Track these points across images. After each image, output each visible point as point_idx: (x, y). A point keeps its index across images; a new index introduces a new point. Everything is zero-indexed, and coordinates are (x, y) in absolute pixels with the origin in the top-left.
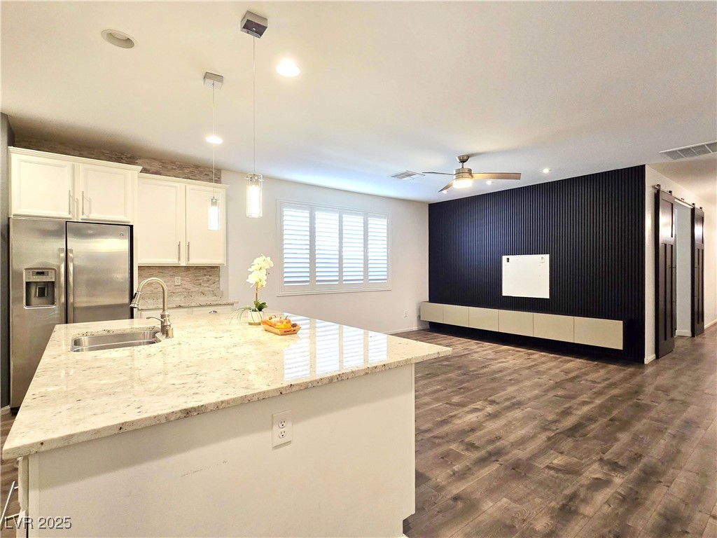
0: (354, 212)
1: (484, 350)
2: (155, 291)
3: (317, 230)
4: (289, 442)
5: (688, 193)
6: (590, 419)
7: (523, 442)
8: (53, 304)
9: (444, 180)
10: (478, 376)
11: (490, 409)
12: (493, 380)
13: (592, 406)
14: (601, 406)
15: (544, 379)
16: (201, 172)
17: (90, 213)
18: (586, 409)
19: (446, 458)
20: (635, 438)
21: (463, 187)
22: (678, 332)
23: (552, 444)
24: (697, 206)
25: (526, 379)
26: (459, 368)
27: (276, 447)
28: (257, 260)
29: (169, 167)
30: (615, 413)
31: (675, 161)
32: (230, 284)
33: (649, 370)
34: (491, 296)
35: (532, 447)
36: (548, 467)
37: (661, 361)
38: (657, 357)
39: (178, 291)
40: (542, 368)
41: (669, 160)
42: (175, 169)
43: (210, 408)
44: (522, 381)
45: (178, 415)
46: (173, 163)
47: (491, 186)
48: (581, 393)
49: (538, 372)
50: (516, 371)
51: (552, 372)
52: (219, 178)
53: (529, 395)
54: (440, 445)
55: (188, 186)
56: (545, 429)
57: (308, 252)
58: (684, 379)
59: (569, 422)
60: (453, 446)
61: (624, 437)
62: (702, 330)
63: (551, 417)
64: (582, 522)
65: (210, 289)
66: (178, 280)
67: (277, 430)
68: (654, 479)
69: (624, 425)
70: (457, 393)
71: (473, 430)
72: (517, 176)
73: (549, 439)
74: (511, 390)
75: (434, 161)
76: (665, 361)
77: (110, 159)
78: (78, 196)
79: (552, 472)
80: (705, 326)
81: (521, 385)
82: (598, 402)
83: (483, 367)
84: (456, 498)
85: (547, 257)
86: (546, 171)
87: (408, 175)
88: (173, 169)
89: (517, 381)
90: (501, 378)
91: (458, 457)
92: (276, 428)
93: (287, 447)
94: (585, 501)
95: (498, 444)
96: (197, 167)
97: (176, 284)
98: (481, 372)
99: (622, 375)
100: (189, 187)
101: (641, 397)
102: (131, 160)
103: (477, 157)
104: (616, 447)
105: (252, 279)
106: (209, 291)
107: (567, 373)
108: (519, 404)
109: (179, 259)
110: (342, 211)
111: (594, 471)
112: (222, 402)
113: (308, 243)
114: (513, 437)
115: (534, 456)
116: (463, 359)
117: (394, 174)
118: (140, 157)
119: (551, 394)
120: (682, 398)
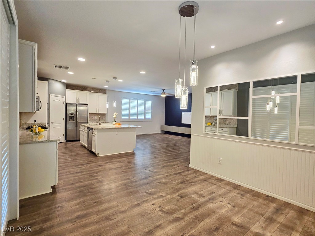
0: (143, 100)
2: (91, 119)
3: (131, 104)
8: (74, 120)
16: (102, 91)
17: (80, 102)
28: (115, 113)
32: (108, 118)
34: (179, 124)
52: (106, 93)
57: (128, 110)
65: (103, 119)
67: (117, 133)
78: (78, 98)
96: (101, 89)
97: (95, 118)
100: (99, 95)
105: (114, 117)
109: (97, 112)
110: (138, 99)
117: (150, 91)
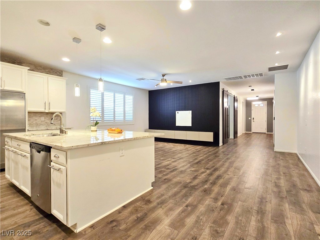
0: (119, 92)
1: (170, 145)
2: (32, 123)
3: (104, 99)
4: (123, 156)
5: (233, 92)
6: (202, 160)
7: (183, 166)
9: (157, 82)
10: (168, 152)
11: (173, 160)
12: (174, 153)
13: (203, 157)
14: (205, 157)
15: (190, 152)
16: (54, 72)
17: (4, 87)
18: (201, 158)
19: (161, 172)
20: (214, 163)
21: (163, 85)
22: (230, 138)
23: (191, 166)
24: (235, 96)
25: (184, 152)
26: (162, 150)
27: (121, 156)
29: (39, 68)
30: (209, 158)
31: (228, 81)
33: (220, 148)
34: (172, 126)
35: (186, 167)
36: (190, 171)
37: (224, 145)
38: (223, 144)
39: (42, 123)
40: (189, 149)
41: (225, 81)
42: (41, 69)
43: (107, 143)
44: (183, 153)
45: (100, 143)
46: (41, 66)
47: (172, 85)
48: (201, 154)
49: (188, 150)
50: (181, 150)
51: (192, 150)
52: (62, 75)
53: (185, 156)
54: (158, 169)
55: (49, 78)
56: (189, 163)
57: (101, 108)
58: (229, 149)
59: (197, 161)
60: (163, 169)
61: (211, 163)
62: (237, 137)
63: (191, 160)
64: (198, 180)
65: (58, 123)
66: (43, 119)
67: (121, 152)
68: (220, 178)
69: (211, 160)
70: (162, 157)
71: (168, 165)
72: (181, 83)
73: (191, 165)
74: (179, 155)
75: (153, 75)
76: (225, 145)
77: (9, 62)
79: (191, 172)
80: (238, 136)
81: (182, 154)
82: (205, 156)
83: (170, 150)
84: (165, 179)
85: (191, 111)
86: (190, 81)
87: (143, 79)
88: (40, 69)
89: (181, 153)
90: (176, 152)
91: (164, 171)
92: (121, 151)
93: (123, 157)
94: (199, 176)
95: (176, 168)
96: (52, 69)
97: (42, 120)
98: (169, 151)
99: (213, 149)
101: (217, 154)
102: (20, 64)
103: (168, 75)
104: (209, 165)
106: (57, 123)
107: (197, 150)
108: (182, 158)
109: (45, 109)
110: (115, 92)
111: (203, 170)
112: (110, 141)
113: (101, 104)
114: (180, 166)
115: (187, 169)
116: (163, 148)
117: (137, 78)
118: (24, 63)
119: (191, 155)
120: (227, 153)
